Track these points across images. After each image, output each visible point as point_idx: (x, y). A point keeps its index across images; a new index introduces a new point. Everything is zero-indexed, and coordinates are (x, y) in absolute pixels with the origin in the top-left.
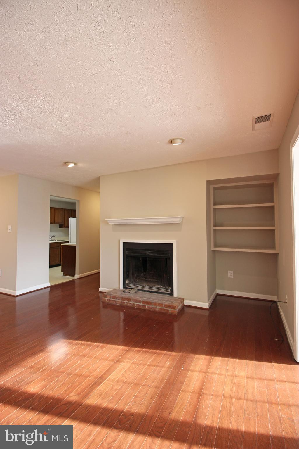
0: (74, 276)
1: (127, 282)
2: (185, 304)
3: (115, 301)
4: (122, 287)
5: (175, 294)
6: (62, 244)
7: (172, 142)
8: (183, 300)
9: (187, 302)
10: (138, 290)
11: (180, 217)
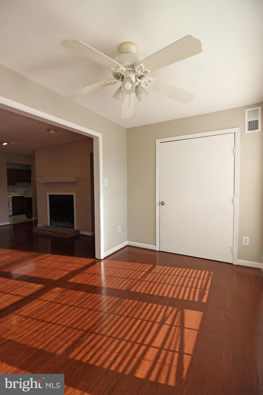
0: (32, 219)
1: (52, 221)
2: (80, 233)
3: (39, 232)
4: (49, 224)
5: (75, 228)
6: (25, 197)
7: (48, 130)
8: (79, 231)
9: (82, 233)
10: (57, 226)
11: (73, 177)
